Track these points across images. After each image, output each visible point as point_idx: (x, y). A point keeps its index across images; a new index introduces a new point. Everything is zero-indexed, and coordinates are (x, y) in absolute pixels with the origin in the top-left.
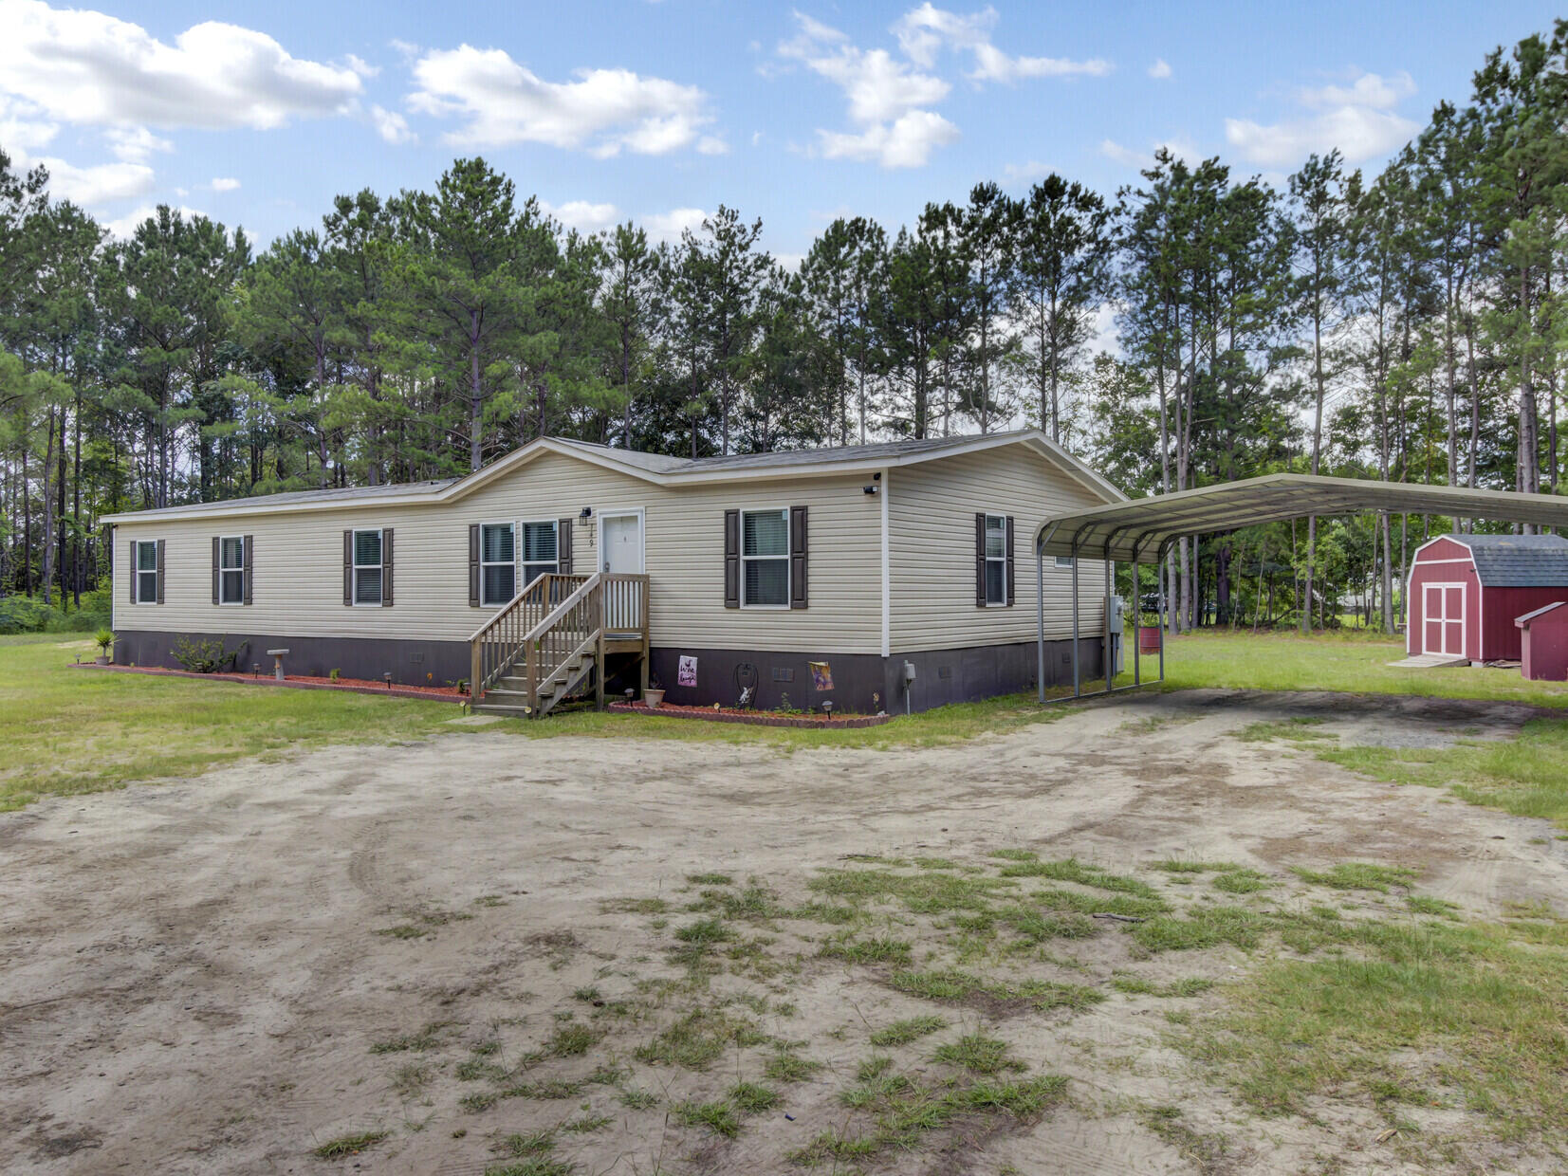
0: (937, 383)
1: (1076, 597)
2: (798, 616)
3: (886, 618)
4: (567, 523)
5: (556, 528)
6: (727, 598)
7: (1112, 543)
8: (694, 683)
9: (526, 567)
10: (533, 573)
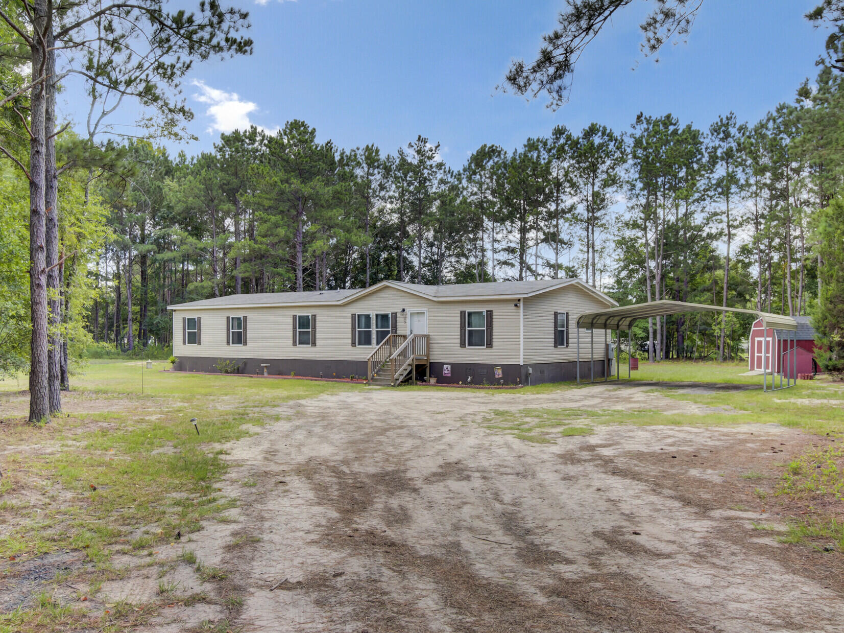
0: (532, 227)
1: (593, 344)
2: (489, 350)
3: (522, 351)
4: (395, 315)
5: (390, 316)
6: (461, 344)
7: (608, 322)
8: (449, 375)
9: (377, 331)
10: (379, 333)
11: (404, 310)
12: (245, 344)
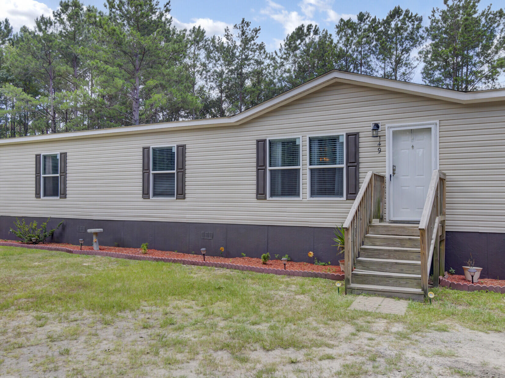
4: (353, 136)
5: (344, 139)
9: (312, 170)
10: (316, 174)
11: (377, 126)
12: (64, 195)
